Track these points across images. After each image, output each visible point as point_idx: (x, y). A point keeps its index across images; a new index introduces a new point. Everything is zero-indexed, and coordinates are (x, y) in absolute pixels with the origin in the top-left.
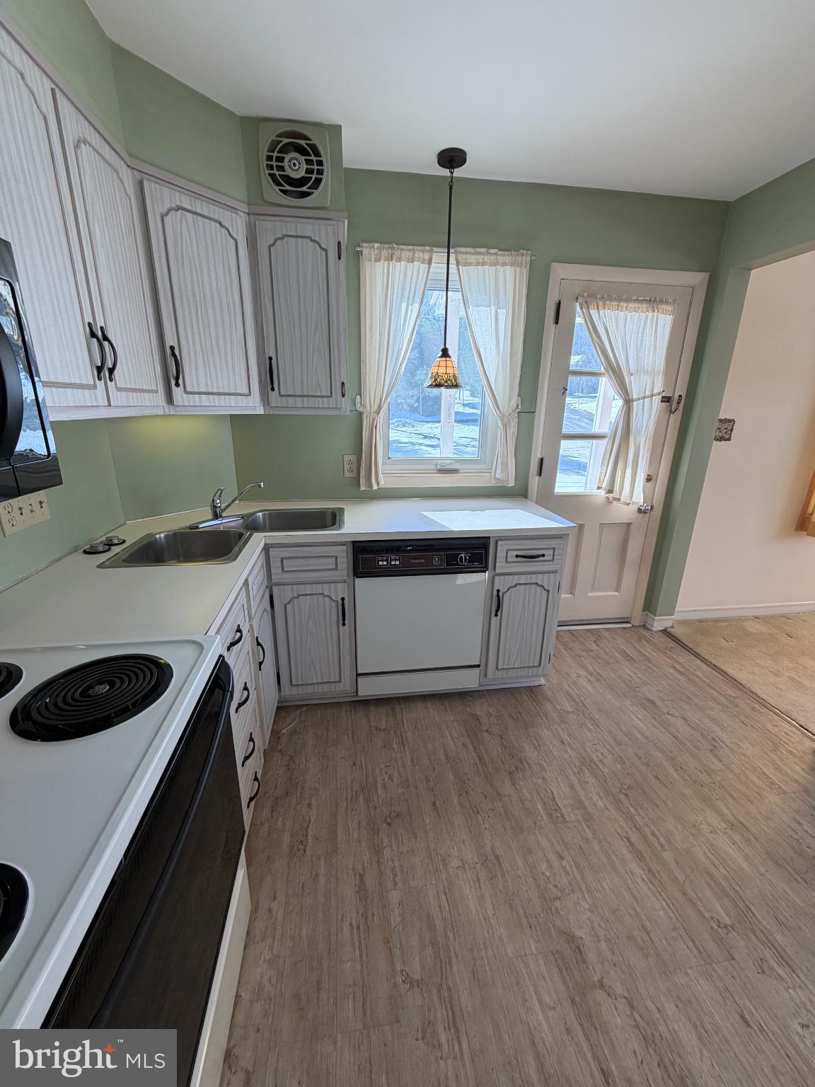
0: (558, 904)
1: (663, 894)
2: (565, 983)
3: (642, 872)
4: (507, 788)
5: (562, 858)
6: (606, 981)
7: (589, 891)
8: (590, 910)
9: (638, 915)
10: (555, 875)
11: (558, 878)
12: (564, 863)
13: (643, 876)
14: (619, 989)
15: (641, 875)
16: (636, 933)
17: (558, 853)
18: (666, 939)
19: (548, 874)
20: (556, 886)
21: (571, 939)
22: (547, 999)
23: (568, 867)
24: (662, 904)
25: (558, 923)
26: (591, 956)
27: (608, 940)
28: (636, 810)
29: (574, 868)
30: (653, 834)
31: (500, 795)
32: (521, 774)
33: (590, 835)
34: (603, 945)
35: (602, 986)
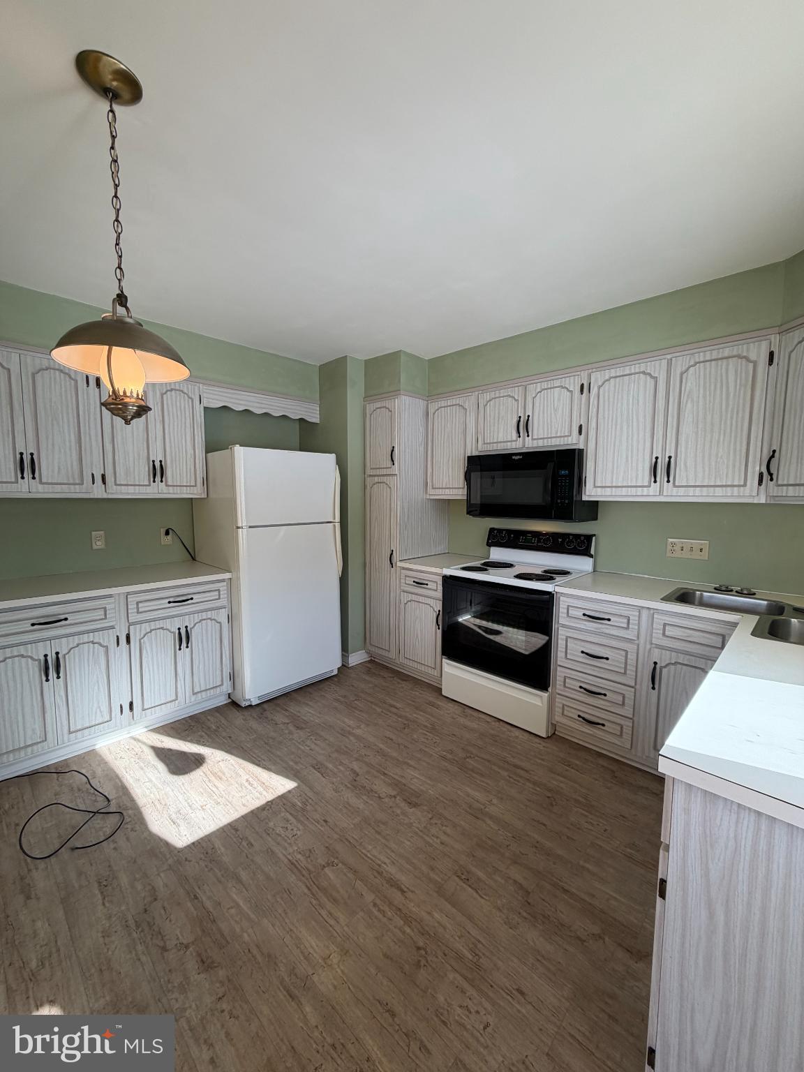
0: (430, 816)
1: (370, 861)
2: (410, 788)
3: (387, 869)
4: (516, 873)
5: (442, 843)
6: (393, 799)
7: (416, 833)
8: (411, 823)
9: (384, 838)
10: (440, 830)
11: (437, 830)
12: (438, 841)
13: (385, 866)
14: (386, 800)
15: (387, 866)
16: (383, 827)
17: (447, 845)
18: (366, 834)
19: (444, 828)
20: (436, 824)
21: (415, 805)
22: (415, 780)
23: (435, 839)
24: (370, 854)
25: (425, 808)
26: (403, 804)
27: (397, 815)
28: (404, 933)
29: (431, 841)
30: (383, 913)
31: (515, 863)
32: (520, 898)
33: (432, 875)
34: (399, 812)
35: (395, 797)
